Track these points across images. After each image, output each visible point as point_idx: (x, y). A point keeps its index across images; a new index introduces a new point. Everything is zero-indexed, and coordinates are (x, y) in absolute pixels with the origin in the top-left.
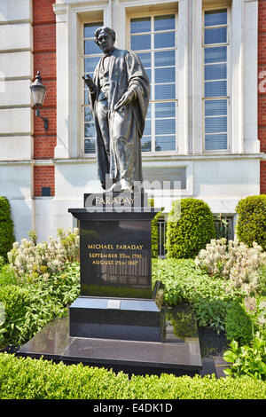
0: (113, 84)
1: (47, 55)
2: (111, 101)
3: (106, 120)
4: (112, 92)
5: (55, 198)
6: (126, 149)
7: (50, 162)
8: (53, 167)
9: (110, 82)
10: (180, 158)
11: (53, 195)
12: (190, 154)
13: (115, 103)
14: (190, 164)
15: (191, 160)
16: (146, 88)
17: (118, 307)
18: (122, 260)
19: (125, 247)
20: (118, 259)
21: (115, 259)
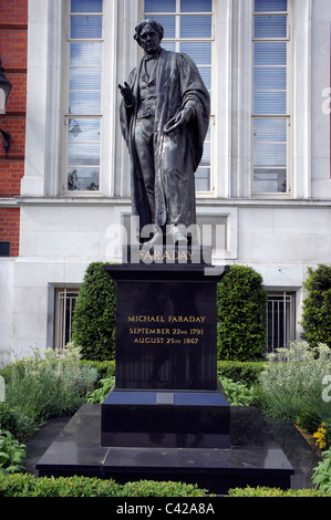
0: (162, 98)
1: (13, 34)
2: (158, 119)
3: (150, 144)
4: (160, 108)
5: (18, 259)
6: (180, 185)
7: (12, 202)
8: (19, 209)
9: (157, 94)
10: (217, 202)
11: (17, 255)
12: (233, 197)
13: (164, 122)
14: (233, 211)
15: (234, 205)
16: (206, 104)
17: (171, 402)
18: (176, 337)
19: (180, 319)
20: (171, 336)
21: (166, 336)
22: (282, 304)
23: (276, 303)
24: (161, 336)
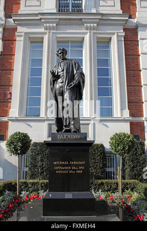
2: (65, 84)
3: (62, 93)
4: (66, 80)
7: (5, 119)
9: (65, 74)
10: (85, 119)
13: (68, 85)
17: (72, 197)
18: (73, 170)
19: (75, 163)
20: (71, 170)
21: (69, 170)
22: (111, 158)
23: (109, 158)
24: (67, 170)
